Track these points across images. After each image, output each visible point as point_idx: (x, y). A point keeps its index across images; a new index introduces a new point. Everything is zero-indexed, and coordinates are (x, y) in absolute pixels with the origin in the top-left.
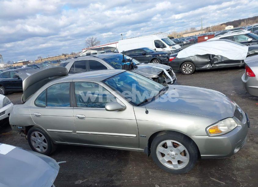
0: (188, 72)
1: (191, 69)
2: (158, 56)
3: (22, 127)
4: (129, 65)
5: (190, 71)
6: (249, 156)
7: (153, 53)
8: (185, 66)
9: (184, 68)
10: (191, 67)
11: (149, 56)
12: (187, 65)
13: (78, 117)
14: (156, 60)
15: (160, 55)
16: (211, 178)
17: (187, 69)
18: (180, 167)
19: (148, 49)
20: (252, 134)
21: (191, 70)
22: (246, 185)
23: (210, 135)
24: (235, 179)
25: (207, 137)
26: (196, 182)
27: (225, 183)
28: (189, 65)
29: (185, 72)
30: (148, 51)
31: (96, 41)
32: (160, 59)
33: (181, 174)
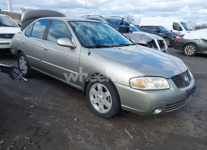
0: (189, 53)
1: (193, 51)
2: (171, 35)
3: (16, 50)
4: (125, 28)
5: (191, 53)
6: (180, 126)
7: (167, 32)
8: (188, 48)
9: (186, 49)
10: (193, 49)
11: (162, 34)
12: (190, 47)
13: (44, 48)
14: (168, 39)
15: (172, 35)
16: (125, 129)
17: (190, 50)
18: (104, 111)
19: (164, 28)
20: (201, 111)
21: (193, 53)
22: (152, 146)
23: (132, 87)
24: (146, 138)
25: (129, 88)
26: (110, 128)
27: (133, 138)
28: (192, 47)
29: (186, 53)
30: (163, 30)
31: (131, 19)
32: (171, 39)
33: (103, 118)
